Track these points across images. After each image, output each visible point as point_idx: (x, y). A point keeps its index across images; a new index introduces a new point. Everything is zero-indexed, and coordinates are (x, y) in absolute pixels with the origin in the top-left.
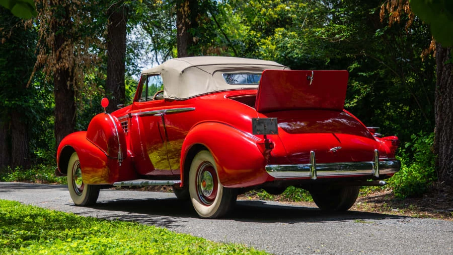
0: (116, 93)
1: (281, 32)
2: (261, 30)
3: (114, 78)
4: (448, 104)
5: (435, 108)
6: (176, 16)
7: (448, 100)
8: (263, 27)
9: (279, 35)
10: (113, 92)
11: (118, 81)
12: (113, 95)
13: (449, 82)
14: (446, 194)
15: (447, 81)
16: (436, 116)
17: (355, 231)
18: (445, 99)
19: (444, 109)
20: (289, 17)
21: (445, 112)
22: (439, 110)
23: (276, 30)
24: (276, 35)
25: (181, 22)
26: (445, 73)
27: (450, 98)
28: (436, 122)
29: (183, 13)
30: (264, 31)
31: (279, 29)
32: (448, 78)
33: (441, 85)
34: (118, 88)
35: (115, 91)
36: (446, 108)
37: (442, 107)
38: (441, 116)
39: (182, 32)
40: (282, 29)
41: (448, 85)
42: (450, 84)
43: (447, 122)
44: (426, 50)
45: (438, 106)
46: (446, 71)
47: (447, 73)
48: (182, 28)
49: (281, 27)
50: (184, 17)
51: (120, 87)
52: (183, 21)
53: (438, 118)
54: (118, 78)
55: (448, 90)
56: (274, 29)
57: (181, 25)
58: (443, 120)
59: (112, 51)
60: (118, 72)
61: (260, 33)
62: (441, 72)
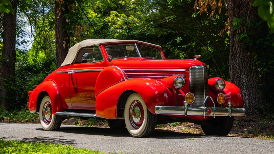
0: (10, 57)
1: (114, 13)
2: (101, 12)
3: (8, 46)
4: (238, 65)
5: (230, 67)
6: (54, 5)
7: (238, 62)
8: (102, 10)
9: (113, 16)
10: (7, 56)
11: (11, 48)
12: (8, 58)
13: (238, 50)
14: (237, 122)
15: (237, 50)
16: (230, 72)
17: (191, 145)
18: (236, 62)
19: (235, 67)
20: (120, 3)
21: (236, 70)
22: (232, 69)
23: (111, 12)
24: (111, 15)
25: (58, 9)
26: (236, 45)
27: (239, 61)
28: (230, 76)
29: (59, 3)
30: (102, 13)
31: (113, 11)
32: (237, 48)
33: (234, 52)
34: (11, 53)
35: (9, 55)
36: (237, 67)
37: (234, 67)
38: (233, 72)
39: (59, 16)
40: (115, 12)
41: (238, 52)
42: (239, 52)
43: (237, 76)
44: (223, 30)
45: (231, 66)
46: (236, 43)
47: (237, 45)
48: (59, 13)
49: (114, 11)
50: (60, 5)
51: (12, 53)
52: (59, 9)
53: (232, 74)
54: (11, 47)
55: (237, 56)
56: (109, 12)
57: (58, 11)
58: (234, 75)
59: (7, 27)
60: (11, 43)
61: (100, 14)
62: (233, 44)
